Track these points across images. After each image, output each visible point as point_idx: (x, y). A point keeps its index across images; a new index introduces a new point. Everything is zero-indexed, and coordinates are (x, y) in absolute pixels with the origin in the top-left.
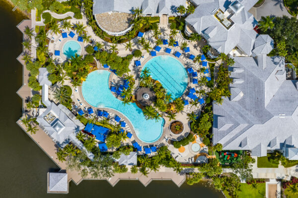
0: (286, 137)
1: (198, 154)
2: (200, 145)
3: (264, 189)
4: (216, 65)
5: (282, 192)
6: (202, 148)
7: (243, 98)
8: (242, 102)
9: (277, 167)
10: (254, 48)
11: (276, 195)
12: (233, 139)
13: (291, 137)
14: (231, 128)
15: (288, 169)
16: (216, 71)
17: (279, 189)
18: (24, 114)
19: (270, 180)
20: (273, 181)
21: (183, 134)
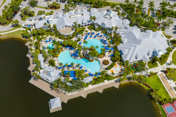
0: (153, 49)
1: (120, 71)
2: (119, 67)
3: (158, 77)
4: (112, 36)
5: (166, 76)
6: (121, 68)
7: (128, 40)
8: (128, 42)
9: (158, 66)
10: (123, 24)
11: (165, 78)
12: (131, 56)
13: (155, 48)
14: (128, 51)
15: (163, 65)
16: (113, 38)
17: (164, 75)
18: (32, 77)
19: (158, 72)
20: (160, 73)
21: (110, 64)
